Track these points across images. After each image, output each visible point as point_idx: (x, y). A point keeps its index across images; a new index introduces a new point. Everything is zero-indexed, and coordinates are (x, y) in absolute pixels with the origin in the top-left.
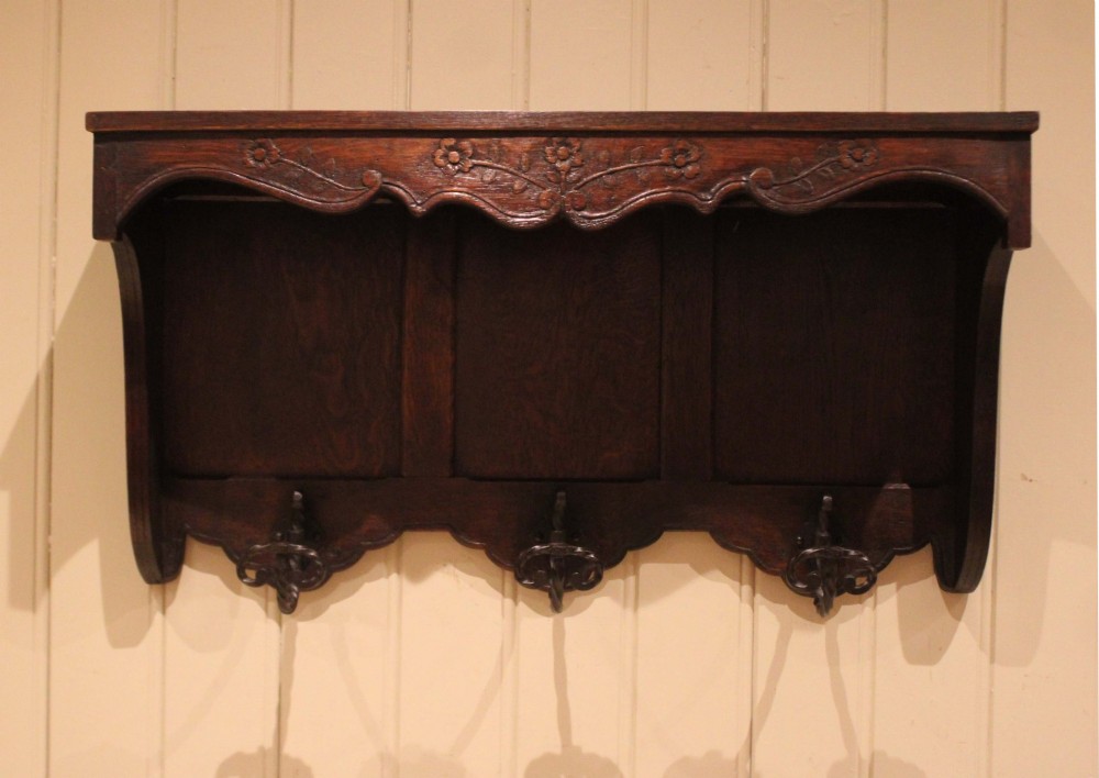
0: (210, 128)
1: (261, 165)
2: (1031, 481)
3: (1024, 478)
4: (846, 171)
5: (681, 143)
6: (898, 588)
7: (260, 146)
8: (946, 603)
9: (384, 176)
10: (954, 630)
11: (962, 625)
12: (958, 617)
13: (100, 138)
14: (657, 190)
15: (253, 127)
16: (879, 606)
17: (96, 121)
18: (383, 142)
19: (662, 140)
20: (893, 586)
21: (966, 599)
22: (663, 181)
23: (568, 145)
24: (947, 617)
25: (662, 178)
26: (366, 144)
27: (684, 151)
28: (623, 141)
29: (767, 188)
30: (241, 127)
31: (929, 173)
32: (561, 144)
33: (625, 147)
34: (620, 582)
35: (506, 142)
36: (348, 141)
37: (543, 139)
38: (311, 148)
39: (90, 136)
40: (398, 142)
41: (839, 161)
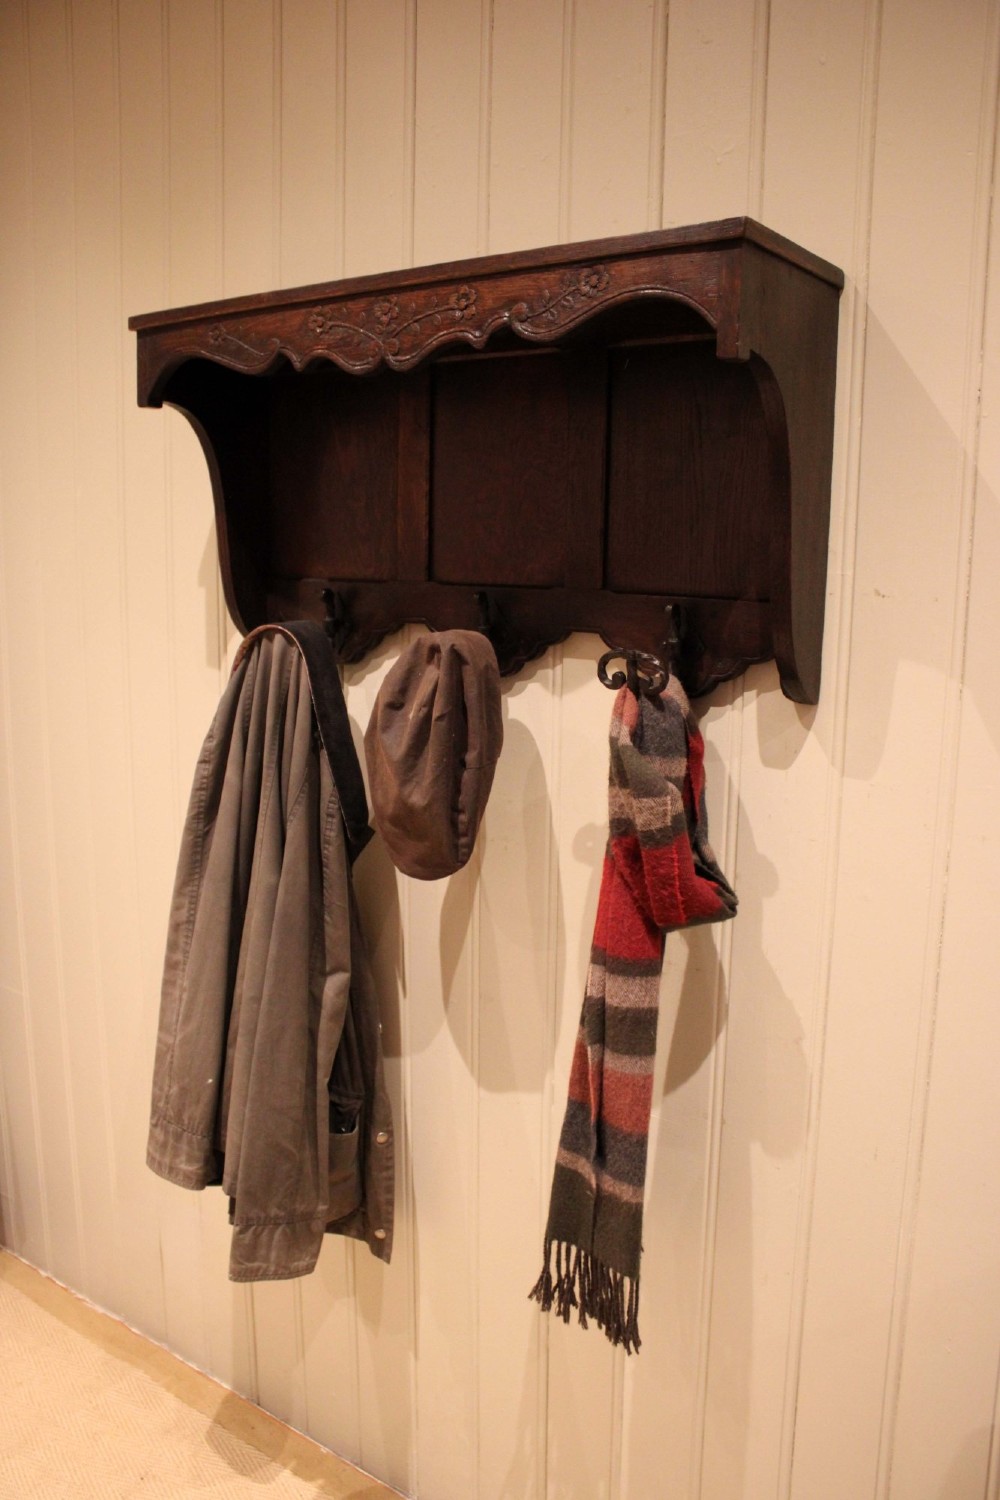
0: (187, 319)
1: (217, 343)
2: (883, 596)
3: (877, 593)
4: (583, 298)
5: (464, 288)
6: (758, 695)
7: (216, 328)
8: (798, 712)
9: (281, 342)
10: (805, 739)
11: (811, 734)
12: (808, 727)
13: (141, 335)
14: (445, 332)
15: (209, 315)
16: (745, 709)
17: (135, 323)
18: (280, 316)
19: (452, 288)
20: (753, 693)
21: (816, 711)
22: (449, 324)
23: (389, 301)
24: (798, 725)
25: (448, 321)
26: (269, 318)
27: (466, 296)
28: (423, 293)
29: (522, 321)
30: (202, 316)
31: (650, 291)
32: (384, 301)
33: (425, 297)
34: (550, 672)
35: (350, 305)
36: (261, 318)
37: (373, 299)
38: (242, 325)
39: (134, 335)
40: (288, 314)
41: (578, 289)
